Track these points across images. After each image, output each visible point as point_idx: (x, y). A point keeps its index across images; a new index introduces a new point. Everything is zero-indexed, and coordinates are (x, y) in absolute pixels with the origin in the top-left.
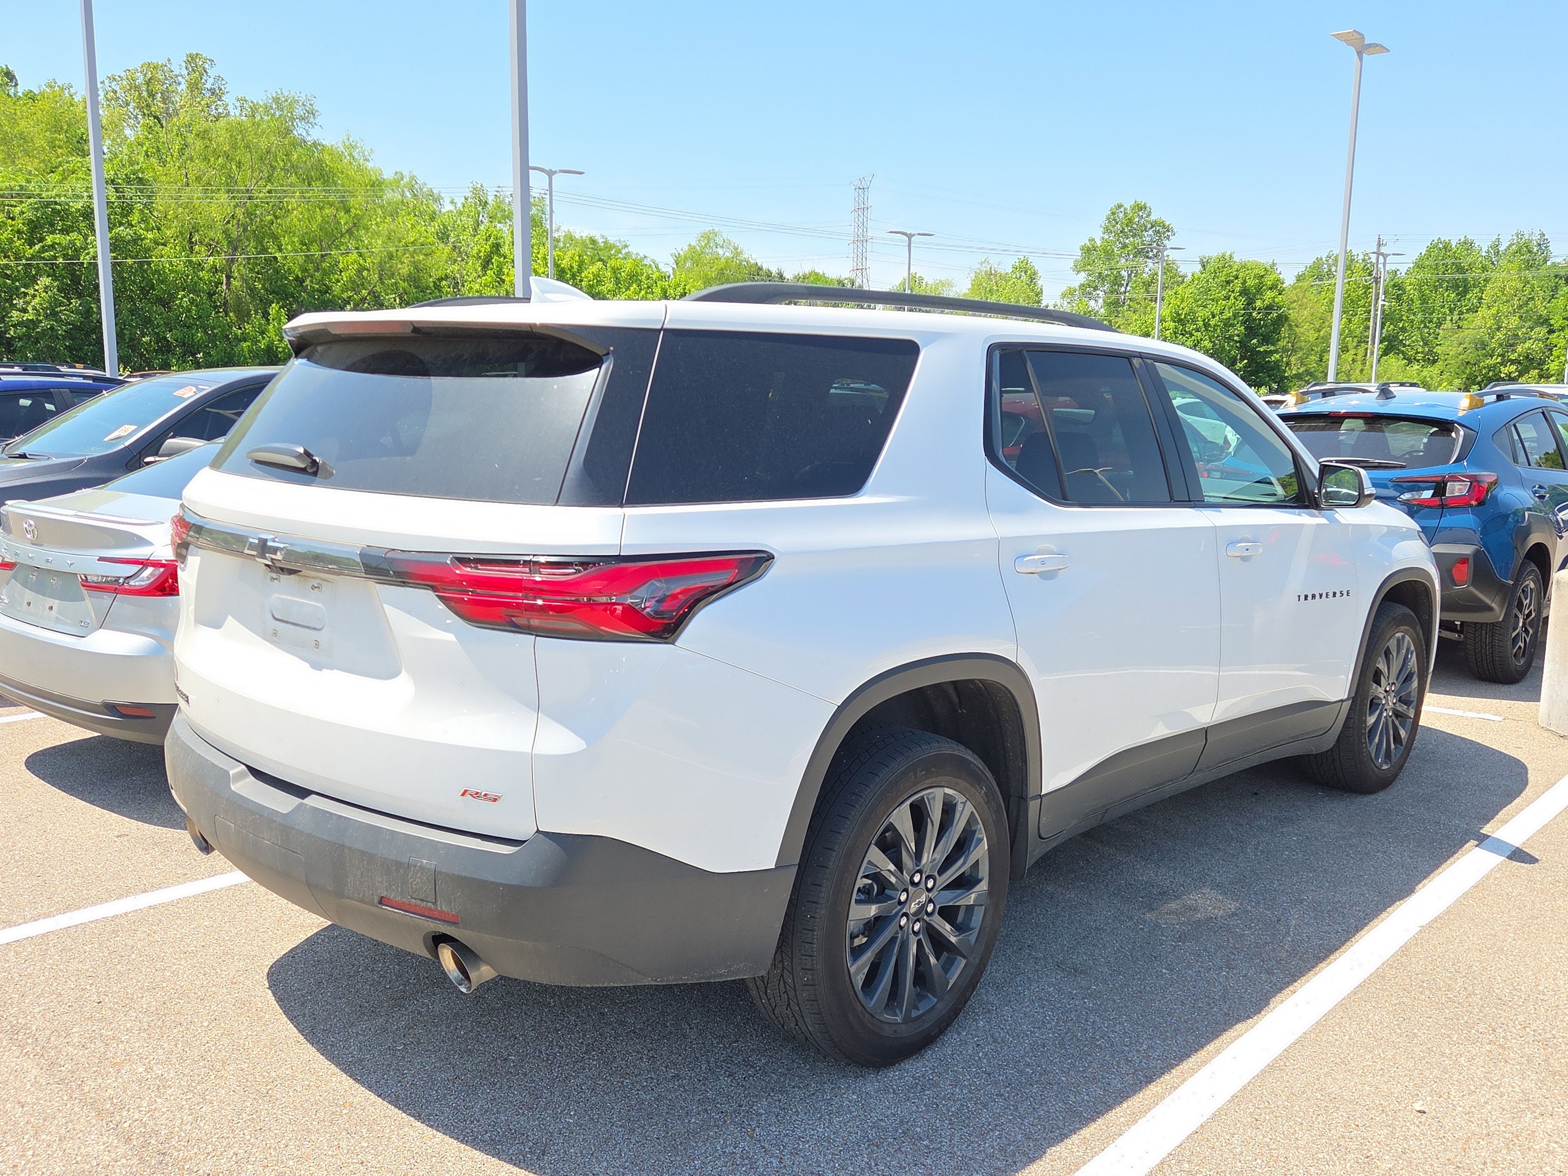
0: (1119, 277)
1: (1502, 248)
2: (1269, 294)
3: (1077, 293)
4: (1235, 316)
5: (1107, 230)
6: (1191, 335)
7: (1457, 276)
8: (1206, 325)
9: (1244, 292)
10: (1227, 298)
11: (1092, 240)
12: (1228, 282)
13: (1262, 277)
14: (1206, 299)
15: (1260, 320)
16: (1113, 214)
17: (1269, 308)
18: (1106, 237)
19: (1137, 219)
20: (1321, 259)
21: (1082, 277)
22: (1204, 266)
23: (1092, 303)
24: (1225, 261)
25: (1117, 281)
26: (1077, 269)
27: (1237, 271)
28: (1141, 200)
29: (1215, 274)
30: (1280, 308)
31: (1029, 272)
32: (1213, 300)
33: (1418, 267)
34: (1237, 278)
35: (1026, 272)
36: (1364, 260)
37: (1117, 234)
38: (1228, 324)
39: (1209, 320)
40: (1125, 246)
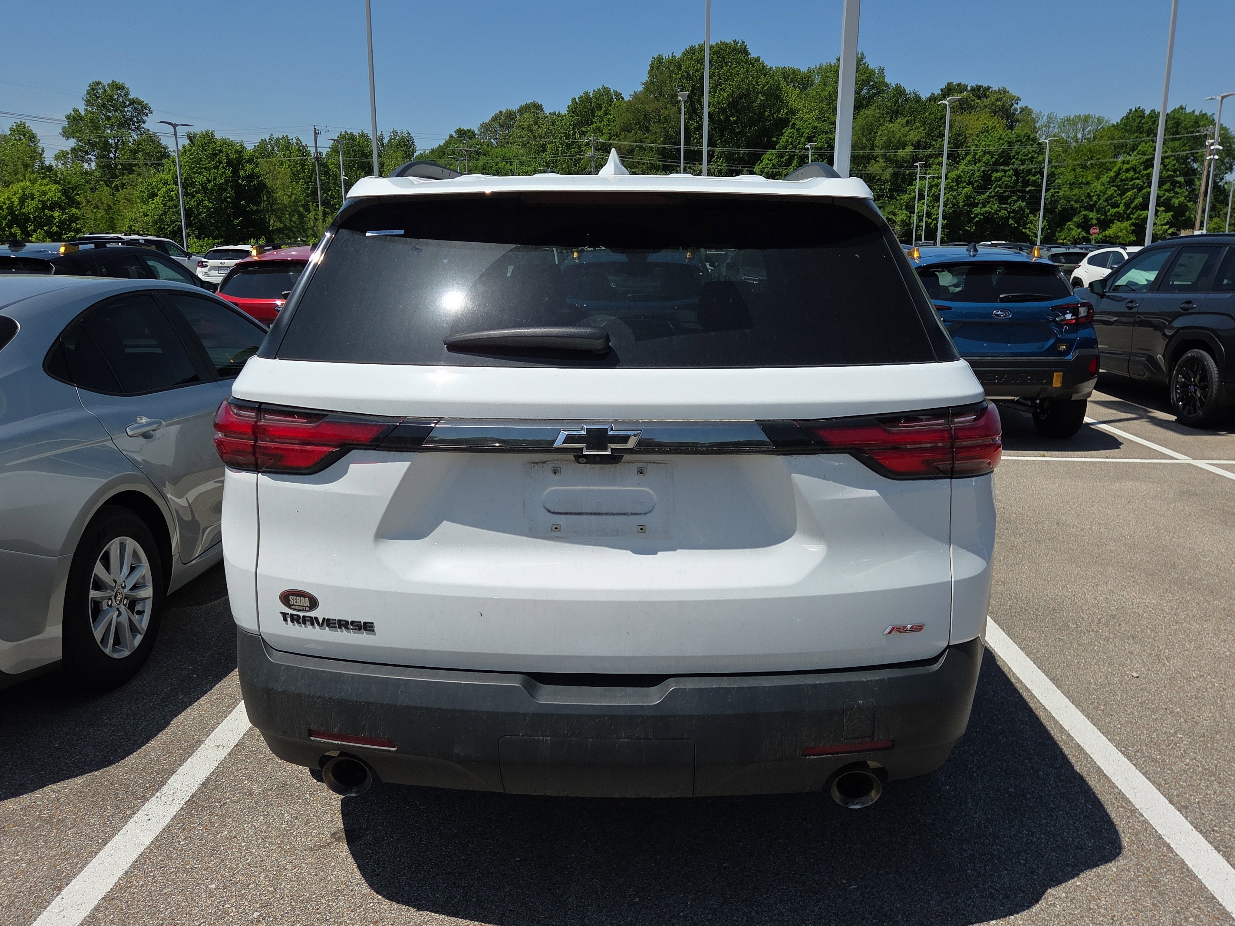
0: (106, 143)
1: (386, 141)
2: (248, 166)
3: (69, 156)
4: (227, 181)
5: (88, 103)
6: (194, 197)
7: (363, 160)
8: (205, 188)
9: (230, 163)
10: (216, 167)
11: (76, 111)
12: (215, 155)
13: (241, 152)
14: (199, 168)
15: (245, 186)
16: (93, 89)
17: (251, 177)
18: (90, 109)
19: (116, 97)
20: (265, 140)
21: (72, 143)
22: (191, 140)
23: (86, 165)
24: (209, 138)
25: (106, 146)
26: (67, 134)
27: (220, 146)
28: (119, 80)
29: (203, 147)
30: (258, 177)
31: (27, 135)
32: (205, 169)
33: (335, 151)
34: (221, 151)
35: (24, 135)
36: (297, 144)
37: (98, 107)
38: (222, 188)
39: (206, 184)
40: (108, 118)
